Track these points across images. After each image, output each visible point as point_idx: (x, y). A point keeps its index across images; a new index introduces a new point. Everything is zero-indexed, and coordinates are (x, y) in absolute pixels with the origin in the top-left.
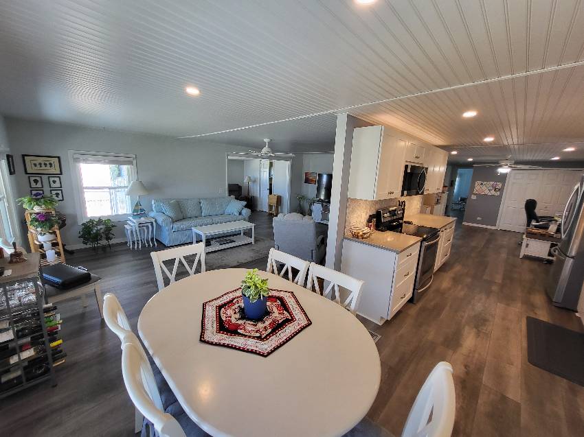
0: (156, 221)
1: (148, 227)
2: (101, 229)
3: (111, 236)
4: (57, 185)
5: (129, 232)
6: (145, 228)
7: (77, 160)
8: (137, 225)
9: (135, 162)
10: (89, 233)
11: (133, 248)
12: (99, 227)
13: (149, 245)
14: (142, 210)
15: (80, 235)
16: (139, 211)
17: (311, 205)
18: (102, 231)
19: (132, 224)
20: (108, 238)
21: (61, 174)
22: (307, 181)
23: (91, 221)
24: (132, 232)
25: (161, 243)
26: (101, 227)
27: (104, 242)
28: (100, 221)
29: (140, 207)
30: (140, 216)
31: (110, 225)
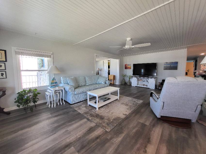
0: (64, 89)
1: (59, 93)
2: (30, 95)
3: (36, 100)
4: (3, 68)
5: (48, 97)
6: (58, 93)
7: (17, 53)
8: (53, 92)
9: (52, 56)
10: (22, 99)
11: (51, 107)
12: (29, 95)
13: (60, 104)
14: (56, 83)
15: (15, 101)
16: (54, 83)
17: (130, 78)
18: (31, 97)
19: (50, 92)
20: (35, 102)
21: (6, 61)
22: (126, 68)
23: (24, 91)
24: (50, 96)
25: (67, 102)
26: (31, 94)
27: (32, 104)
28: (30, 91)
29: (54, 81)
30: (55, 86)
31: (36, 93)
